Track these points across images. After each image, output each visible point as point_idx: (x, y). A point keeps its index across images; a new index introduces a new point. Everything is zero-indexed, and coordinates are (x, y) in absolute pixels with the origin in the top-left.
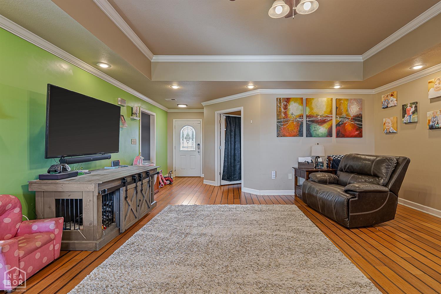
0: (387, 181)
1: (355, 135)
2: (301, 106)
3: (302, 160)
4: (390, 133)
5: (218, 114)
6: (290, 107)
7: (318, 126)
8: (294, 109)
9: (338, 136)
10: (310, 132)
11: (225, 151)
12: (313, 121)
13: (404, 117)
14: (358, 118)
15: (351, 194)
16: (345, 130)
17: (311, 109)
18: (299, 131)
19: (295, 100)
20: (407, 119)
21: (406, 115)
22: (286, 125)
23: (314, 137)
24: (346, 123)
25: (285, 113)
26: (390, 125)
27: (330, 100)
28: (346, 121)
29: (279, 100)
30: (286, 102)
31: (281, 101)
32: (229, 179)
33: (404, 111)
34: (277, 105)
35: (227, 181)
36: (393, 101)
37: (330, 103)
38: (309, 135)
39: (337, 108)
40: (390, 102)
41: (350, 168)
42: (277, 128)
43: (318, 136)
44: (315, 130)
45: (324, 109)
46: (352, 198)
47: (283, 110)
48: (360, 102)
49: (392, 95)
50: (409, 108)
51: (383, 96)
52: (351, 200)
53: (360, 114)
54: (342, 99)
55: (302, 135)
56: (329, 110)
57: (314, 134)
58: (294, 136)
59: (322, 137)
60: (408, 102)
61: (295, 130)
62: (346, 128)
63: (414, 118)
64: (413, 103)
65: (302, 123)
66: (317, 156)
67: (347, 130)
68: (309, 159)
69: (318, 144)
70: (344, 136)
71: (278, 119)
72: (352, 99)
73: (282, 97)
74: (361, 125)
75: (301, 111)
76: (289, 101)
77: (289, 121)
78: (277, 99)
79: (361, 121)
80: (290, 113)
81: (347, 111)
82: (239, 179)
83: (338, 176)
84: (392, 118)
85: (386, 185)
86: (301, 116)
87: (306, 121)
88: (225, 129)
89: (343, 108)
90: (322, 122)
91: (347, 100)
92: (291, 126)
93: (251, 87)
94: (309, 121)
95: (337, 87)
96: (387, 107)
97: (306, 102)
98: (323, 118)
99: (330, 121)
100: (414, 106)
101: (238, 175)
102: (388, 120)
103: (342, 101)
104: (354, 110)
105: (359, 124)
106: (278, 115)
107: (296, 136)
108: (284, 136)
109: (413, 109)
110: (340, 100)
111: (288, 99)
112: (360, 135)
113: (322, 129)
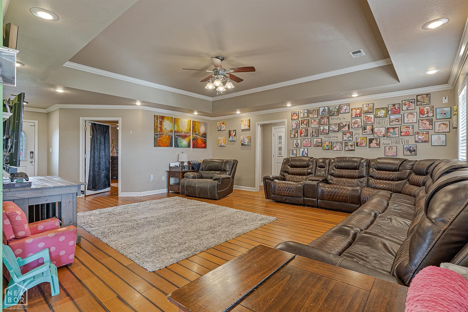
0: (230, 172)
1: (202, 146)
2: (171, 124)
3: (172, 165)
4: (222, 146)
5: (83, 120)
6: (164, 123)
7: (182, 140)
8: (167, 126)
9: (193, 147)
10: (177, 143)
11: (90, 159)
12: (179, 136)
13: (229, 137)
14: (204, 135)
15: (218, 181)
16: (198, 143)
17: (178, 127)
18: (171, 143)
19: (168, 118)
20: (231, 139)
21: (231, 137)
22: (161, 137)
23: (180, 147)
24: (198, 138)
25: (161, 128)
26: (222, 141)
27: (189, 121)
28: (198, 137)
29: (156, 117)
30: (161, 119)
31: (158, 118)
32: (95, 189)
33: (230, 135)
34: (155, 121)
35: (92, 190)
36: (224, 127)
37: (190, 124)
38: (177, 146)
39: (193, 127)
40: (222, 128)
41: (209, 167)
42: (154, 139)
43: (182, 147)
44: (181, 143)
45: (186, 127)
46: (219, 183)
47: (159, 125)
48: (205, 124)
49: (223, 124)
50: (232, 132)
51: (218, 123)
52: (218, 184)
53: (206, 133)
54: (196, 121)
55: (172, 146)
56: (189, 129)
57: (180, 145)
58: (167, 146)
59: (185, 147)
60: (232, 129)
61: (167, 142)
62: (198, 142)
63: (234, 138)
64: (234, 130)
65: (172, 137)
66: (182, 162)
67: (199, 143)
68: (178, 164)
69: (183, 153)
70: (197, 147)
71: (155, 132)
72: (201, 122)
73: (158, 115)
74: (206, 140)
75: (172, 127)
76: (164, 119)
77: (164, 134)
78: (155, 115)
79: (206, 137)
80: (164, 128)
81: (199, 130)
82: (104, 187)
83: (201, 174)
84: (223, 137)
85: (230, 175)
86: (171, 131)
87: (175, 135)
88: (91, 137)
89: (196, 128)
90: (184, 137)
91: (199, 122)
92: (165, 139)
93: (138, 103)
94: (177, 135)
95: (196, 113)
96: (220, 130)
97: (175, 121)
98: (185, 134)
99: (189, 137)
100: (234, 132)
101: (103, 184)
102: (221, 138)
103: (196, 123)
104: (202, 130)
105: (205, 139)
106: (155, 130)
107: (168, 146)
108: (160, 146)
109: (234, 134)
110: (195, 122)
111: (162, 116)
112: (205, 147)
113: (185, 142)
